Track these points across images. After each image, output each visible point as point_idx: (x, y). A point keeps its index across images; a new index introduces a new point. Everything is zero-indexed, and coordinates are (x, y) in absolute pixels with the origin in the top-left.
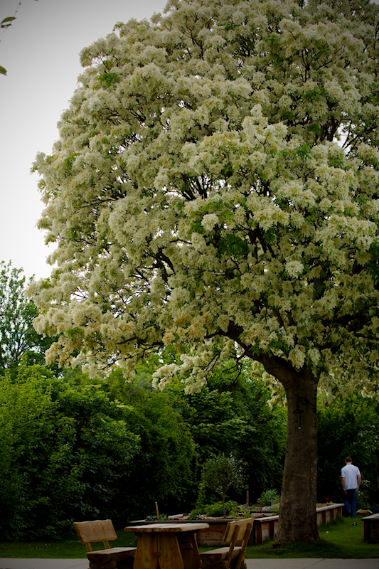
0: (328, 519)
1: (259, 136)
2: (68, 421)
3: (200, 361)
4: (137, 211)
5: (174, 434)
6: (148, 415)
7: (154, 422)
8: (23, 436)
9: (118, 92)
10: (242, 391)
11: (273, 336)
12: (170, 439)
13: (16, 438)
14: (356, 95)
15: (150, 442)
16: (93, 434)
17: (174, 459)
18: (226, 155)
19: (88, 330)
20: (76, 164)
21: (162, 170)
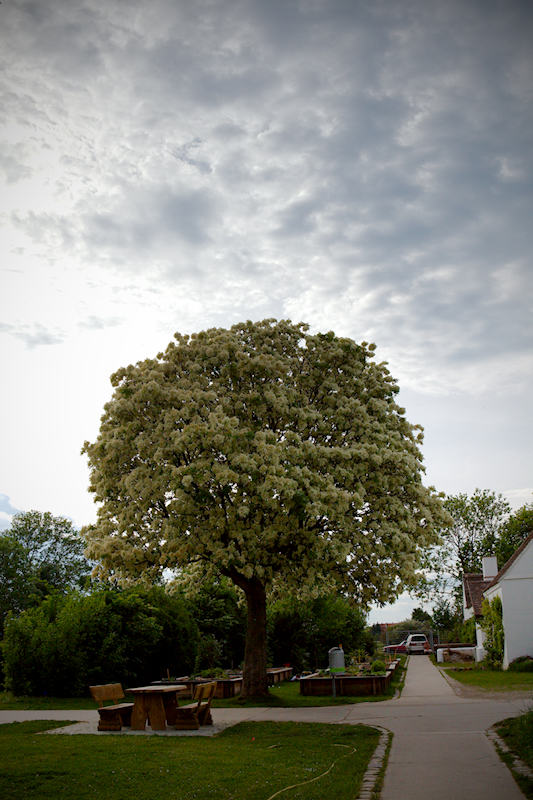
0: (282, 678)
1: (220, 425)
2: (116, 618)
3: (194, 577)
4: (144, 476)
5: (187, 626)
6: (171, 613)
7: (175, 618)
8: (86, 627)
9: (133, 399)
10: (232, 599)
11: (231, 556)
12: (184, 629)
13: (82, 628)
14: (284, 399)
15: (171, 630)
16: (133, 626)
17: (187, 641)
18: (199, 438)
19: (114, 555)
20: (106, 447)
21: (159, 449)
